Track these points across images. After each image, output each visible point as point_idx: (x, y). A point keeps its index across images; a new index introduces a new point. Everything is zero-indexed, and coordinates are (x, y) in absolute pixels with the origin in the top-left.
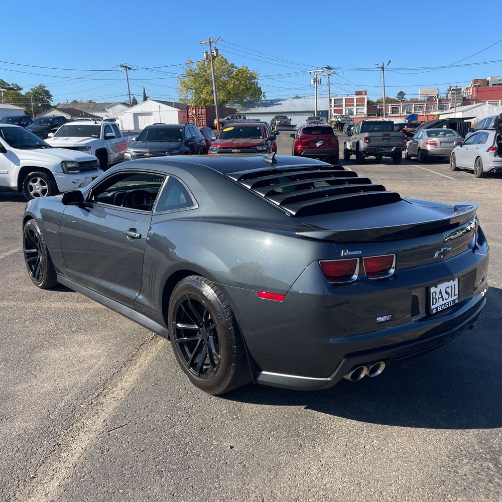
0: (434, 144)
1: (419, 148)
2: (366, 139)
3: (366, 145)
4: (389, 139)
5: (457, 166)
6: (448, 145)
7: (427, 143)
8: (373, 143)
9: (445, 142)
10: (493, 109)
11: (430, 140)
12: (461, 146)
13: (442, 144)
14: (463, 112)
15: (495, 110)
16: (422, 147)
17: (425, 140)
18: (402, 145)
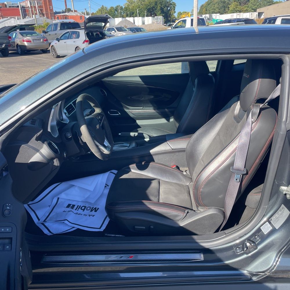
0: (29, 41)
1: (17, 44)
5: (58, 54)
6: (38, 41)
7: (24, 41)
9: (36, 40)
11: (25, 39)
12: (59, 41)
13: (34, 41)
16: (20, 44)
17: (20, 38)
18: (9, 43)
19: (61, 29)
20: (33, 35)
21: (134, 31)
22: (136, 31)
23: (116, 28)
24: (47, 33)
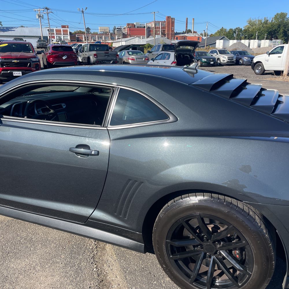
0: (133, 59)
1: (124, 61)
2: (95, 55)
3: (95, 59)
4: (108, 56)
6: (140, 60)
7: (129, 59)
8: (99, 58)
9: (139, 58)
10: (140, 40)
11: (130, 57)
12: (153, 61)
13: (137, 59)
14: (125, 41)
15: (141, 41)
16: (126, 61)
17: (126, 57)
18: (116, 60)
19: (162, 50)
20: (138, 54)
21: (238, 54)
22: (239, 54)
23: (218, 51)
24: (151, 52)
